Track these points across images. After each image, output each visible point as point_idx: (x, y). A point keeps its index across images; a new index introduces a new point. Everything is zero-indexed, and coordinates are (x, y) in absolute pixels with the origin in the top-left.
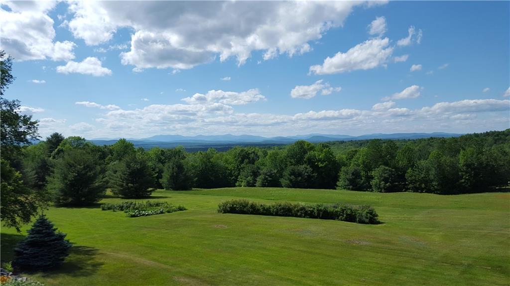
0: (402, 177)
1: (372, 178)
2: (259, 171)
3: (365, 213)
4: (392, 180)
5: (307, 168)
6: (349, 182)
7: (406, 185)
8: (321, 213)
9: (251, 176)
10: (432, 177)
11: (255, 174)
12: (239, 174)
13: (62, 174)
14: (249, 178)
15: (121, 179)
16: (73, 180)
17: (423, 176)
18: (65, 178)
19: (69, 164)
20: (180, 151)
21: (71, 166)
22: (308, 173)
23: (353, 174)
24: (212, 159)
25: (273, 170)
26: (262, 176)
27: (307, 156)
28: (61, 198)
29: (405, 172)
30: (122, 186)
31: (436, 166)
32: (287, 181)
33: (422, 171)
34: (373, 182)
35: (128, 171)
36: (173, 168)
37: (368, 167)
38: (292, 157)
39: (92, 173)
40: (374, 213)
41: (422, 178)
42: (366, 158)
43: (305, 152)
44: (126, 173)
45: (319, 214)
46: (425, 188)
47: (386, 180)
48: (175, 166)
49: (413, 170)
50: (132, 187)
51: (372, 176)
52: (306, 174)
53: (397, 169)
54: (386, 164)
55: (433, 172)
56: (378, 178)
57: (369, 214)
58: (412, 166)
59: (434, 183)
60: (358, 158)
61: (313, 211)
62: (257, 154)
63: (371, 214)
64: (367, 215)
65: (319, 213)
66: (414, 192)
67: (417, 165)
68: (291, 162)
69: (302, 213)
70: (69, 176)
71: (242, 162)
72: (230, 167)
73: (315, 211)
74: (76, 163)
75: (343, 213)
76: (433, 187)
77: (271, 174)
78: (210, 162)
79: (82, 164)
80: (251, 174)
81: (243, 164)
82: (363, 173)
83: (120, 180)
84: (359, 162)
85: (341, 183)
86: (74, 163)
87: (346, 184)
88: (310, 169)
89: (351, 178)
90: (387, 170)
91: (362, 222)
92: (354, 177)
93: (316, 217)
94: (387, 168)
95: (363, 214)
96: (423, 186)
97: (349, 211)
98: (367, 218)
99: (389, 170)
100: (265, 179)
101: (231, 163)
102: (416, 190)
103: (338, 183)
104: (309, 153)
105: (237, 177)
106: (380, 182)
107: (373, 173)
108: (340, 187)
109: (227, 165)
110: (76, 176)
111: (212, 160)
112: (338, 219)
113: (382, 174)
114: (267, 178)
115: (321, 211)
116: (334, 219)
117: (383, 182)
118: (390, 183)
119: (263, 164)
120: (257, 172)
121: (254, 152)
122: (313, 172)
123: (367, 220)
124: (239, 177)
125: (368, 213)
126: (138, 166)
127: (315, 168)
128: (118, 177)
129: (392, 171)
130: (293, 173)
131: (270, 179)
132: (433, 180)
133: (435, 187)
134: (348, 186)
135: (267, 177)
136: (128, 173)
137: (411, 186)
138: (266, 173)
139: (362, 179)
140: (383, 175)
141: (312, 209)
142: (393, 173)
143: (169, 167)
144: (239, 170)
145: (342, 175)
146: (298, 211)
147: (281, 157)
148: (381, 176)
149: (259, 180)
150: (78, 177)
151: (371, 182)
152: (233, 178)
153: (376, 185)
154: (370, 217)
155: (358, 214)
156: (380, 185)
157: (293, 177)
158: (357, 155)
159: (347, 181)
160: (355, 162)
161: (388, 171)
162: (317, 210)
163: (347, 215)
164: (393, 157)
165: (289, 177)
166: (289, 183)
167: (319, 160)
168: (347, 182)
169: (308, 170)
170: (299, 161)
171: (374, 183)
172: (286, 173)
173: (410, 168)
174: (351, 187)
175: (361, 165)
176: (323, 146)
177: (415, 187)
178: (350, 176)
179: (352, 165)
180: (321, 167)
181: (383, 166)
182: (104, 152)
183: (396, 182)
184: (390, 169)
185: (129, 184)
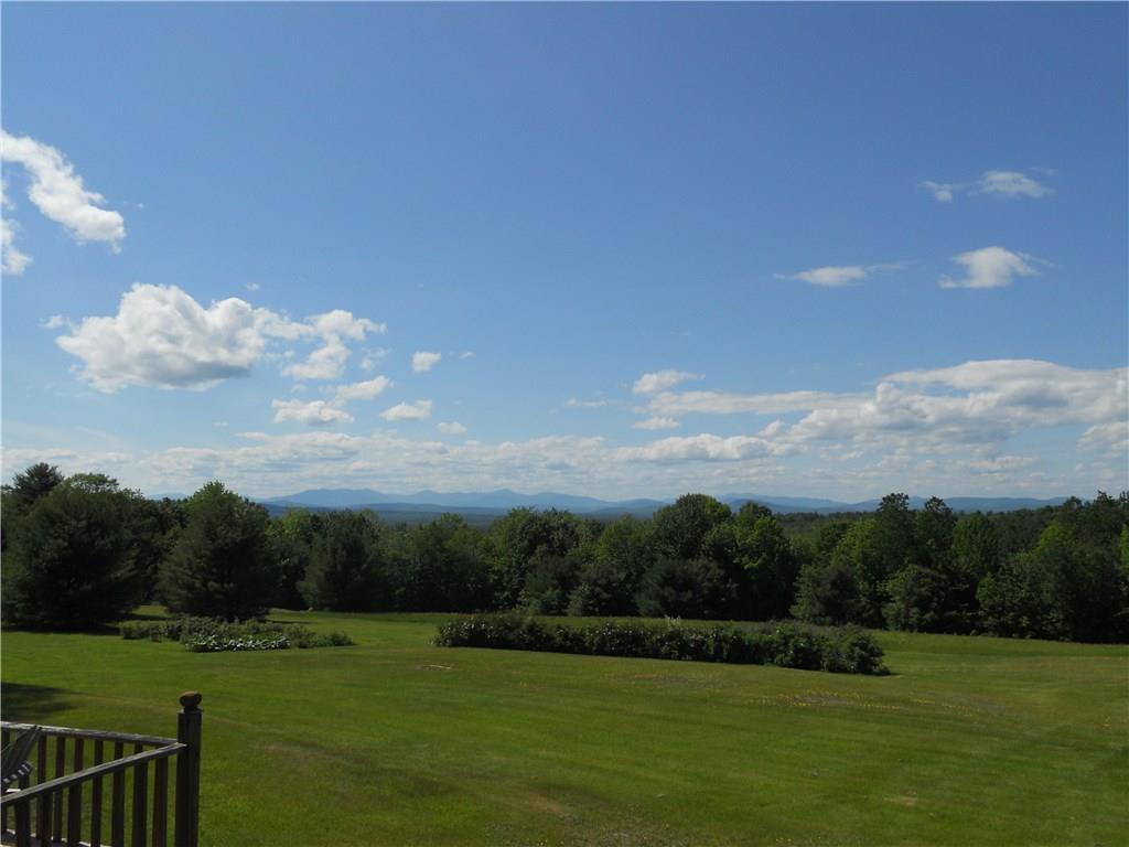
0: (969, 599)
1: (887, 598)
2: (577, 573)
3: (847, 644)
4: (938, 603)
5: (708, 569)
6: (822, 607)
7: (978, 618)
8: (726, 646)
9: (555, 587)
10: (1047, 598)
11: (566, 583)
12: (522, 584)
13: (27, 542)
14: (549, 593)
15: (191, 568)
16: (54, 560)
17: (1023, 594)
18: (34, 553)
19: (48, 516)
20: (364, 519)
21: (53, 523)
22: (710, 580)
23: (834, 584)
24: (450, 542)
25: (615, 571)
26: (585, 588)
27: (709, 537)
28: (19, 605)
29: (974, 585)
30: (190, 587)
31: (1057, 567)
32: (653, 602)
33: (1021, 581)
34: (889, 610)
35: (210, 546)
36: (334, 552)
37: (877, 571)
38: (670, 538)
39: (107, 540)
40: (871, 645)
41: (1022, 599)
42: (871, 546)
43: (706, 526)
44: (203, 552)
45: (719, 650)
46: (1029, 628)
47: (923, 604)
48: (339, 545)
49: (998, 580)
50: (217, 591)
51: (887, 593)
52: (706, 583)
53: (953, 576)
54: (925, 561)
55: (1050, 584)
56: (903, 600)
57: (857, 650)
58: (995, 569)
59: (1054, 615)
60: (850, 546)
61: (703, 642)
62: (573, 532)
63: (863, 647)
64: (852, 651)
65: (722, 648)
66: (1000, 636)
67: (1008, 564)
68: (665, 553)
69: (671, 648)
70: (46, 548)
71: (530, 551)
72: (498, 565)
73: (710, 642)
74: (66, 512)
75: (786, 644)
76: (1052, 624)
77: (610, 583)
78: (443, 550)
79: (83, 516)
80: (555, 582)
81: (533, 558)
82: (862, 585)
83: (188, 571)
84: (852, 555)
85: (803, 608)
86: (63, 512)
87: (816, 611)
88: (716, 571)
89: (828, 594)
90: (927, 576)
91: (836, 668)
92: (836, 592)
93: (712, 660)
94: (928, 571)
95: (842, 649)
96: (1025, 621)
97: (804, 640)
98: (852, 659)
99: (933, 578)
100: (593, 595)
101: (498, 555)
102: (1005, 631)
103: (793, 610)
104: (715, 529)
105: (515, 593)
106: (907, 608)
107: (889, 586)
108: (798, 619)
109: (489, 561)
110: (65, 548)
111: (448, 544)
112: (772, 661)
113: (912, 586)
114: (599, 594)
115: (726, 642)
116: (762, 664)
117: (915, 610)
118: (935, 611)
119: (589, 558)
120: (573, 576)
121: (564, 525)
122: (724, 580)
123: (852, 665)
124: (522, 592)
125: (855, 645)
126: (237, 535)
127: (733, 571)
128: (181, 565)
129: (940, 580)
130: (669, 580)
131: (605, 596)
132: (1050, 606)
133: (1058, 625)
134: (820, 615)
135: (597, 589)
136: (208, 553)
137: (990, 621)
138: (595, 581)
139: (859, 601)
140: (915, 589)
141: (700, 637)
142: (943, 584)
143: (324, 549)
144: (523, 574)
145: (805, 589)
146: (662, 642)
147: (639, 540)
148: (911, 593)
149: (576, 599)
150: (71, 552)
151: (884, 611)
152: (507, 593)
153: (896, 618)
154: (861, 657)
155: (829, 649)
156: (907, 616)
157: (668, 591)
158: (847, 539)
159: (818, 604)
160: (842, 556)
161: (929, 580)
162: (716, 639)
163: (798, 650)
164: (943, 546)
165: (658, 588)
166: (659, 606)
167: (744, 551)
168: (818, 607)
169: (711, 572)
170: (690, 551)
171: (891, 613)
172: (652, 578)
173: (989, 574)
174: (829, 619)
175: (859, 565)
176: (755, 513)
177: (1004, 625)
178: (826, 590)
179: (833, 562)
180: (751, 569)
181: (916, 566)
182: (162, 516)
183: (951, 610)
184: (936, 573)
185: (211, 583)
